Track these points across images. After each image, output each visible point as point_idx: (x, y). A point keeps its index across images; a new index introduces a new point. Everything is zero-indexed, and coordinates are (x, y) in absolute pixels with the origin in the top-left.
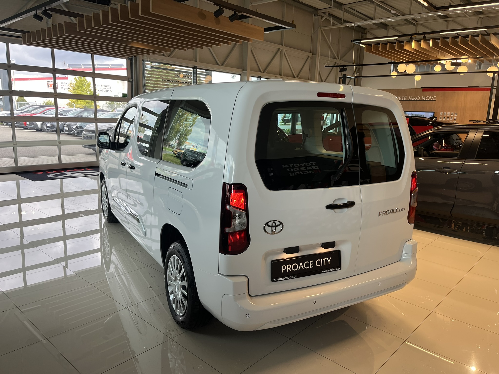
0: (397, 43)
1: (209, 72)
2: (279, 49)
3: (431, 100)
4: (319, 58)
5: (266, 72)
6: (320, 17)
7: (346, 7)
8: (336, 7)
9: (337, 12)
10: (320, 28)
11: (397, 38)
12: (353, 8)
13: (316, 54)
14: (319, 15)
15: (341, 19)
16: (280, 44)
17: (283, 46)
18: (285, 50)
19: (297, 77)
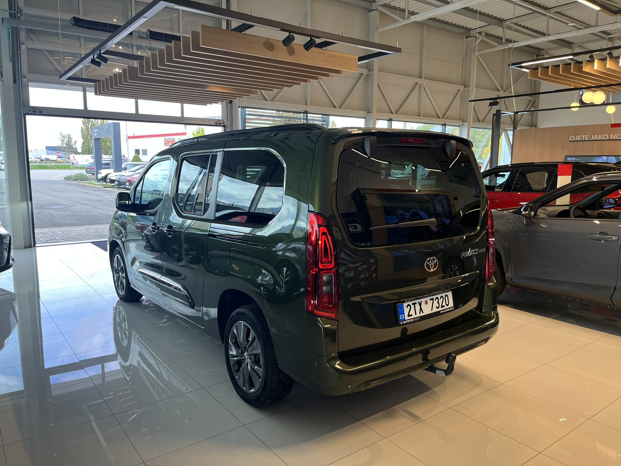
0: (572, 64)
1: (325, 116)
2: (417, 83)
4: (474, 91)
5: (399, 112)
6: (474, 39)
7: (508, 23)
8: (495, 24)
9: (497, 31)
10: (475, 52)
11: (571, 57)
12: (519, 23)
13: (469, 87)
14: (473, 36)
15: (501, 38)
16: (419, 77)
18: (425, 84)
19: (443, 118)
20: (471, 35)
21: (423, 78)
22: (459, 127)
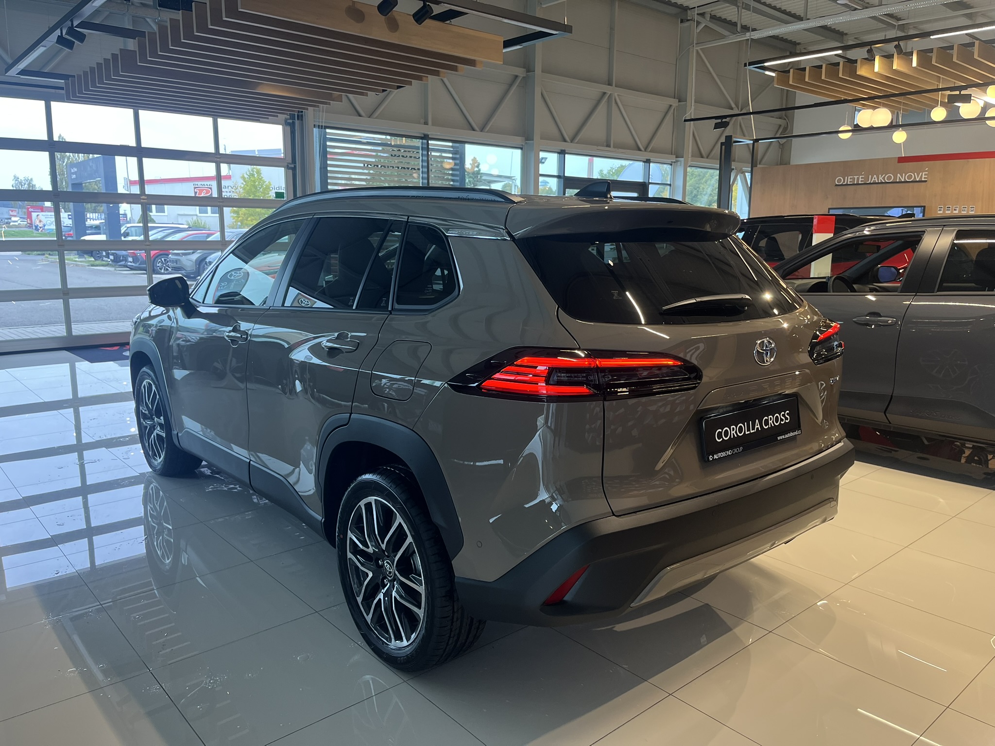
1: (457, 145)
2: (604, 93)
3: (918, 180)
4: (693, 107)
5: (577, 140)
6: (694, 24)
8: (726, 1)
9: (728, 12)
10: (694, 46)
11: (840, 52)
13: (686, 102)
14: (692, 20)
15: (735, 24)
16: (607, 83)
17: (612, 86)
18: (618, 95)
19: (645, 150)
20: (689, 18)
21: (614, 85)
22: (671, 165)
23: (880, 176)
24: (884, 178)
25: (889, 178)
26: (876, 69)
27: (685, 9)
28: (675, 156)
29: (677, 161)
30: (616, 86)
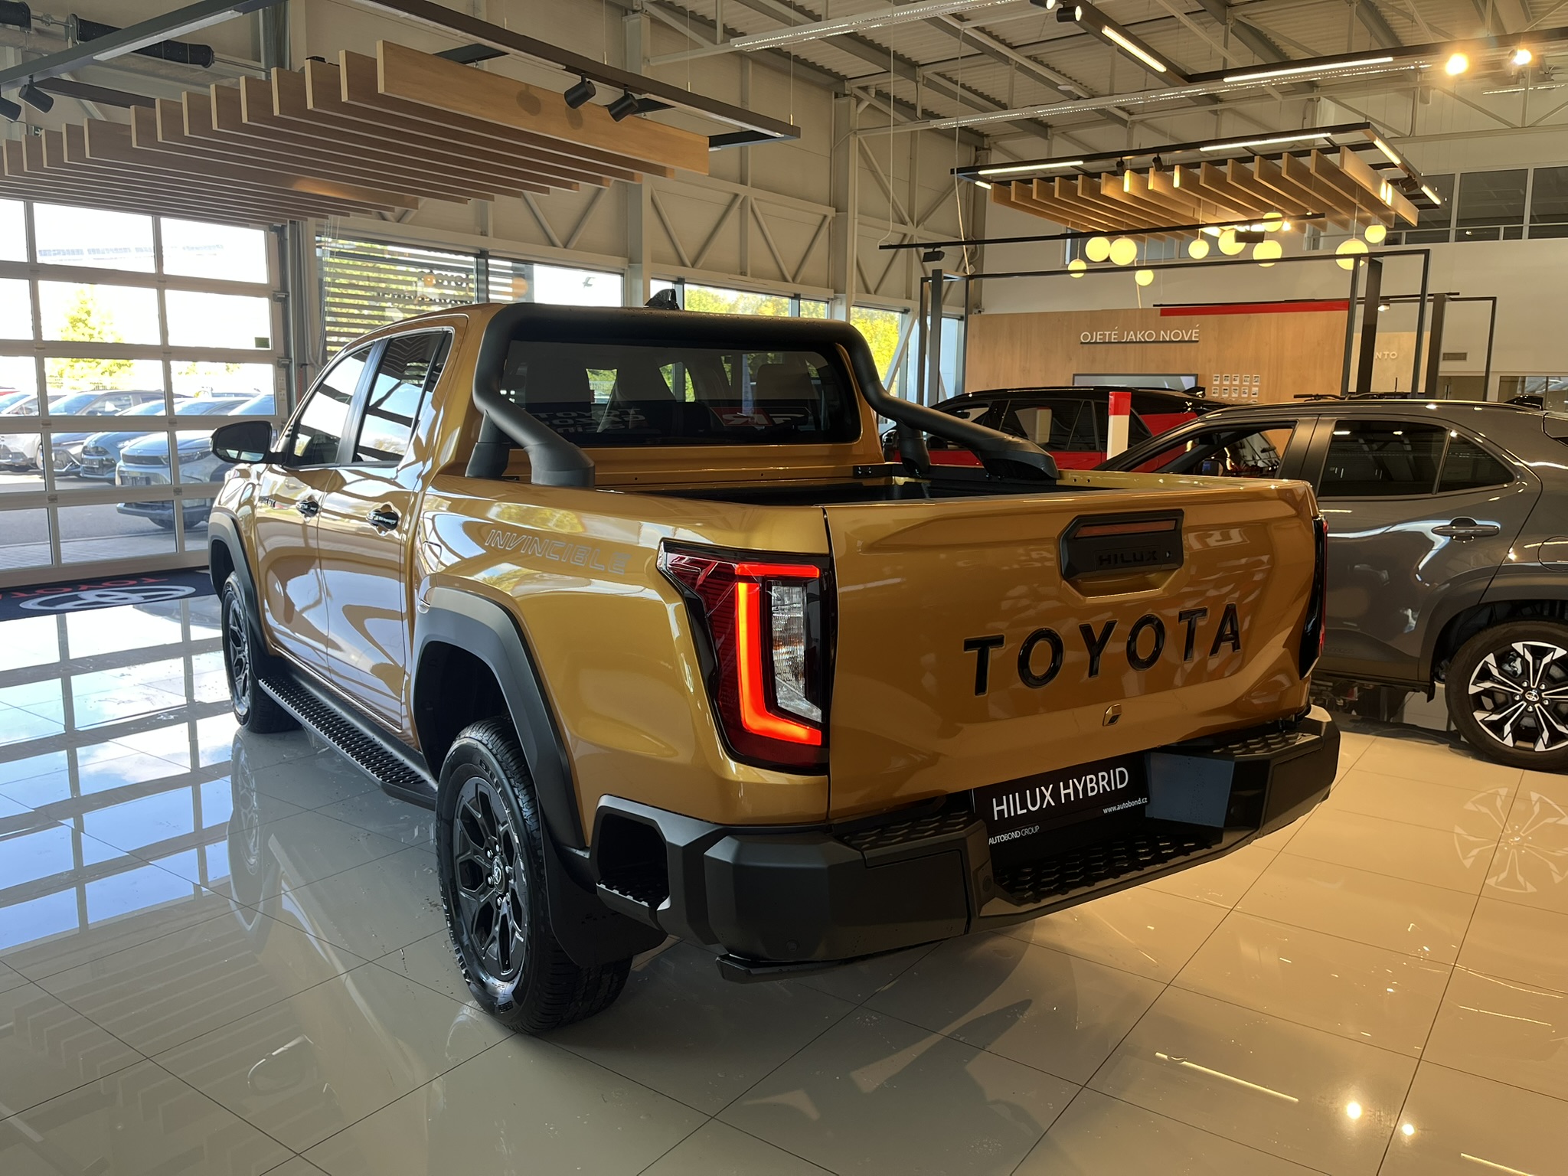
0: (1080, 177)
1: (523, 266)
2: (736, 196)
3: (1186, 339)
4: (856, 221)
5: (700, 264)
6: (854, 102)
7: (928, 72)
8: (899, 72)
9: (899, 86)
10: (855, 133)
11: (1080, 163)
12: (948, 75)
13: (847, 211)
14: (850, 95)
15: (913, 107)
16: (739, 180)
17: (747, 185)
18: (755, 199)
19: (794, 279)
20: (847, 92)
21: (749, 183)
22: (828, 302)
23: (1138, 332)
24: (1143, 336)
25: (1150, 336)
26: (1127, 188)
27: (842, 79)
28: (833, 290)
29: (836, 298)
30: (753, 186)
